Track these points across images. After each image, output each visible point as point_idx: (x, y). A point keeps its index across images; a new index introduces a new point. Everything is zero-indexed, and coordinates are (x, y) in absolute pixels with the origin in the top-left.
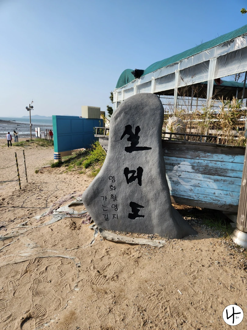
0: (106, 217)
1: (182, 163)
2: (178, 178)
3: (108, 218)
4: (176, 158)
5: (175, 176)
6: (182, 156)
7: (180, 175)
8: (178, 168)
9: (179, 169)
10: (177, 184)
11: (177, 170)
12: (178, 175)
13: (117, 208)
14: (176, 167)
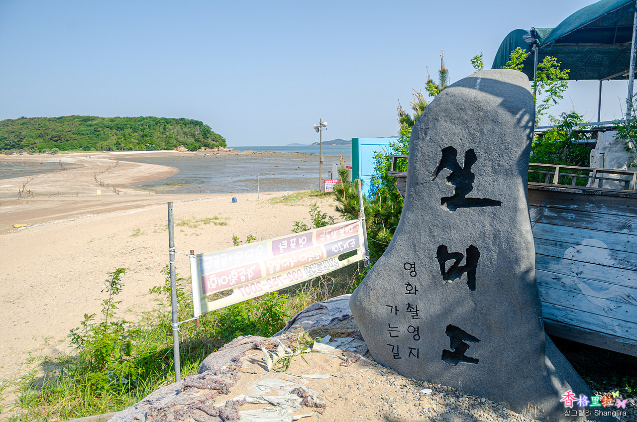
0: (395, 351)
1: (584, 242)
2: (575, 279)
3: (398, 353)
4: (571, 230)
5: (568, 273)
6: (584, 225)
7: (581, 272)
8: (576, 254)
9: (578, 257)
10: (571, 294)
11: (573, 258)
12: (576, 271)
13: (418, 334)
14: (569, 252)
